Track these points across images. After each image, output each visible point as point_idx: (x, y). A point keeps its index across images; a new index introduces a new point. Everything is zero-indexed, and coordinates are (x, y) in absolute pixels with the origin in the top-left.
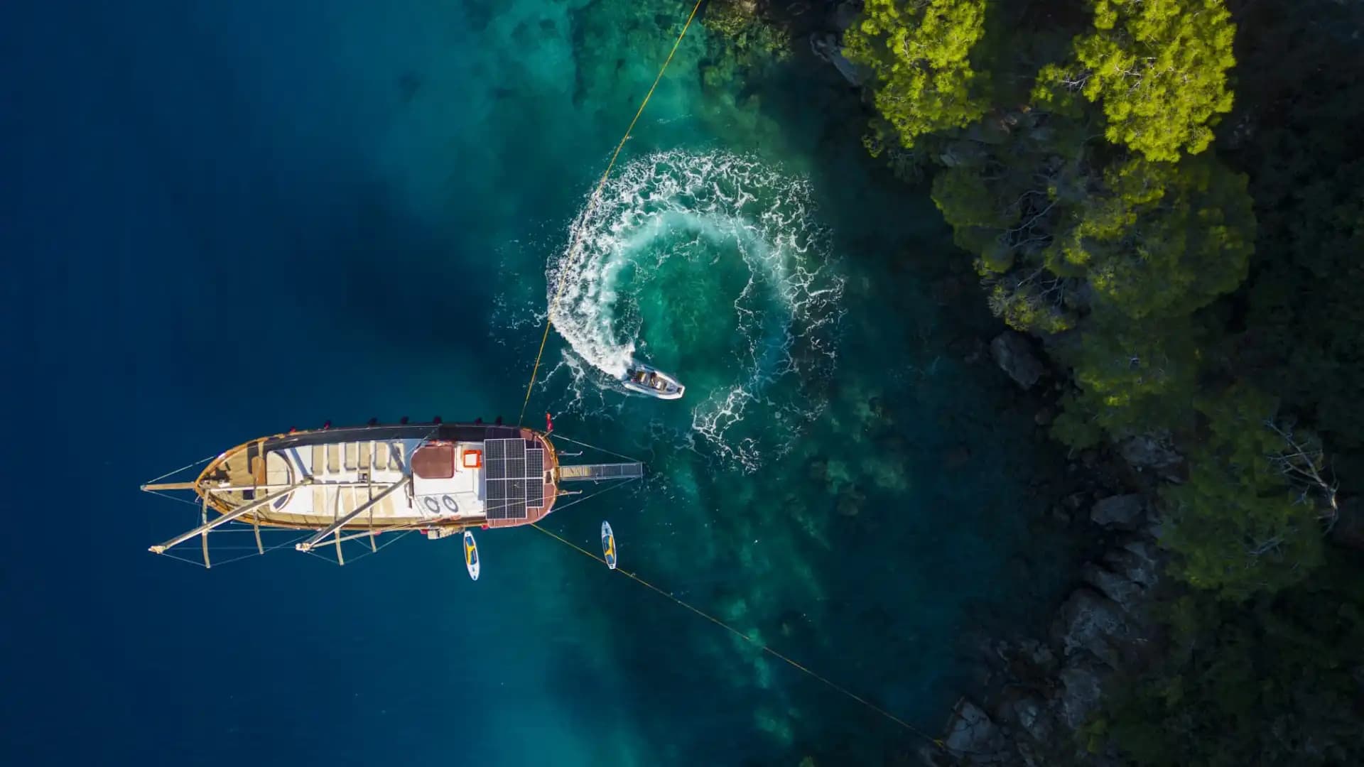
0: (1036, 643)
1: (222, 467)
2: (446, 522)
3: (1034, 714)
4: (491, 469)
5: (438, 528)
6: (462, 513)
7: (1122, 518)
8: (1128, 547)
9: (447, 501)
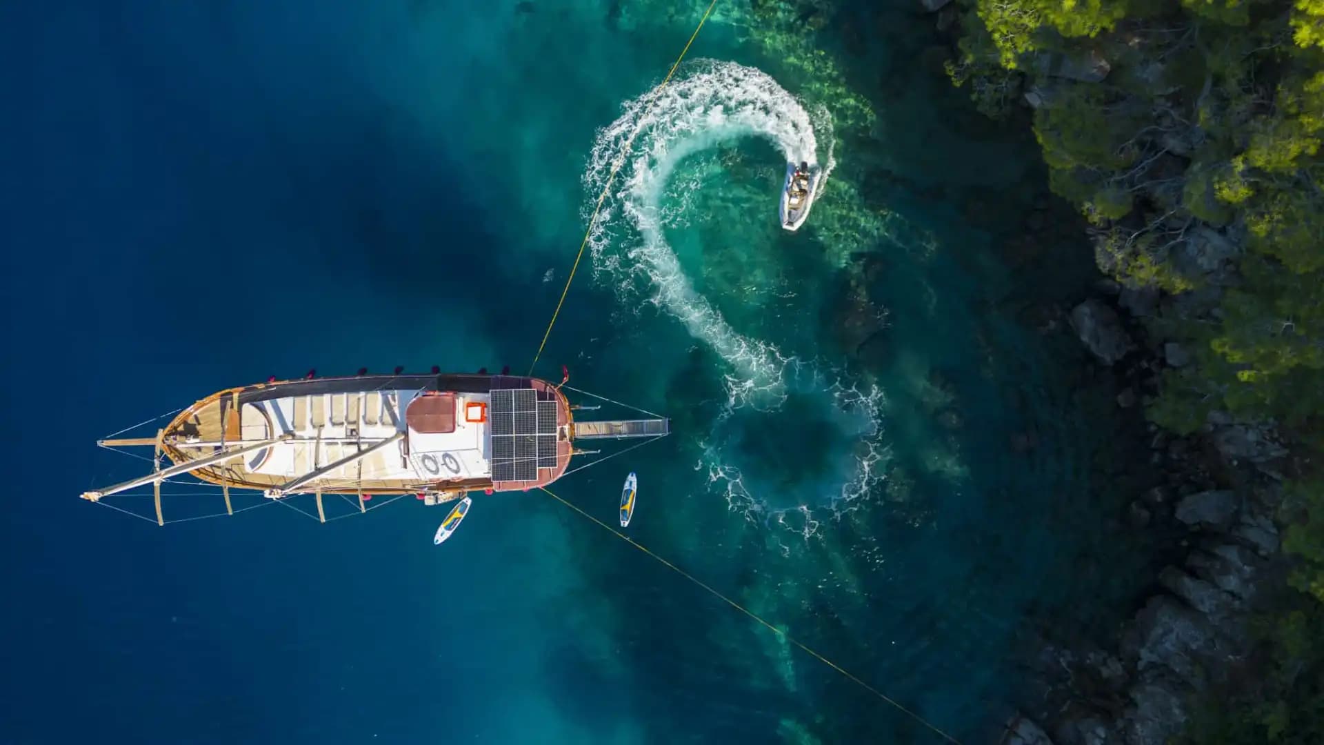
0: (1105, 654)
1: (191, 420)
2: (446, 485)
3: (1103, 735)
4: (497, 424)
5: (436, 492)
6: (464, 475)
7: (1212, 517)
8: (1217, 551)
9: (447, 460)
